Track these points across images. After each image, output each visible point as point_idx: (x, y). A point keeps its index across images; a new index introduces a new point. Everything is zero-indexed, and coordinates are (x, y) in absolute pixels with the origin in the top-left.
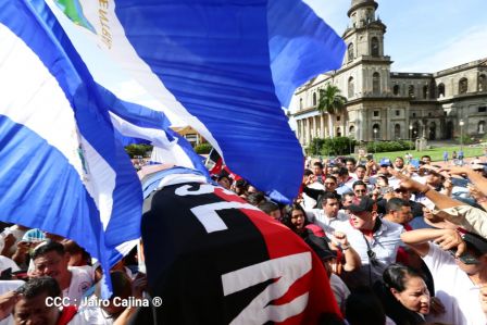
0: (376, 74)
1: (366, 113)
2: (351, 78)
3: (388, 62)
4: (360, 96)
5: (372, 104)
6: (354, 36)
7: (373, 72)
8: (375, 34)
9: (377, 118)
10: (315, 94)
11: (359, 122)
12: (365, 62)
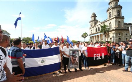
0: (119, 22)
1: (116, 34)
2: (110, 23)
3: (123, 18)
4: (114, 28)
5: (118, 31)
6: (112, 10)
7: (118, 21)
8: (119, 9)
9: (120, 36)
10: (96, 29)
11: (114, 37)
12: (116, 18)
